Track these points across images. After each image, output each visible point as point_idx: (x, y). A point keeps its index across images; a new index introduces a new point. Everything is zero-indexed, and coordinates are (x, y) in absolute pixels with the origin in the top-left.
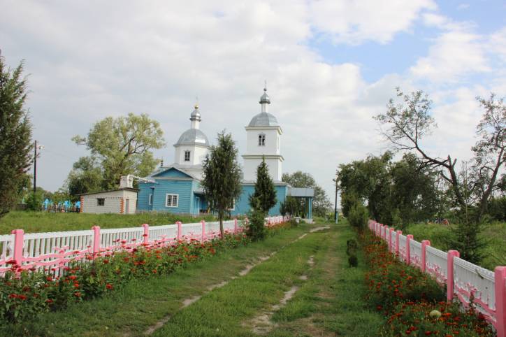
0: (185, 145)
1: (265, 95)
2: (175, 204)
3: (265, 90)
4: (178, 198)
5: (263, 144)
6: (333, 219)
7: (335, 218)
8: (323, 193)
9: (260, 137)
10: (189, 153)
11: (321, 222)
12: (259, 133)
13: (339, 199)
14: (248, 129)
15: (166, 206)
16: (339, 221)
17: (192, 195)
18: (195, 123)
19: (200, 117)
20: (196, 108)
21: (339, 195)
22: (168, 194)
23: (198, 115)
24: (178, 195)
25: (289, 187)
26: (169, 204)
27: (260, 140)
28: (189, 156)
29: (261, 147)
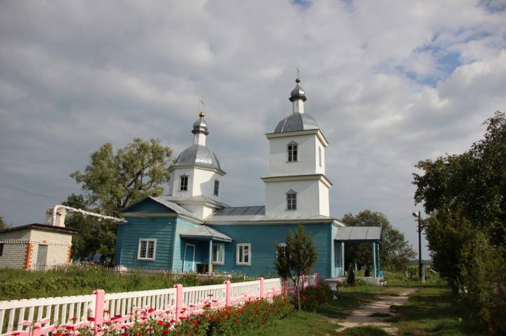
0: (180, 167)
1: (298, 89)
2: (151, 255)
3: (298, 81)
4: (155, 245)
5: (295, 159)
6: (417, 275)
7: (421, 275)
8: (401, 238)
9: (290, 148)
10: (186, 179)
11: (398, 281)
12: (288, 141)
13: (425, 242)
14: (270, 137)
15: (139, 258)
16: (426, 279)
17: (177, 241)
18: (198, 137)
19: (205, 128)
20: (201, 116)
21: (424, 236)
22: (141, 240)
23: (202, 125)
24: (155, 240)
25: (339, 226)
26: (143, 255)
27: (290, 154)
28: (186, 184)
29: (293, 164)
